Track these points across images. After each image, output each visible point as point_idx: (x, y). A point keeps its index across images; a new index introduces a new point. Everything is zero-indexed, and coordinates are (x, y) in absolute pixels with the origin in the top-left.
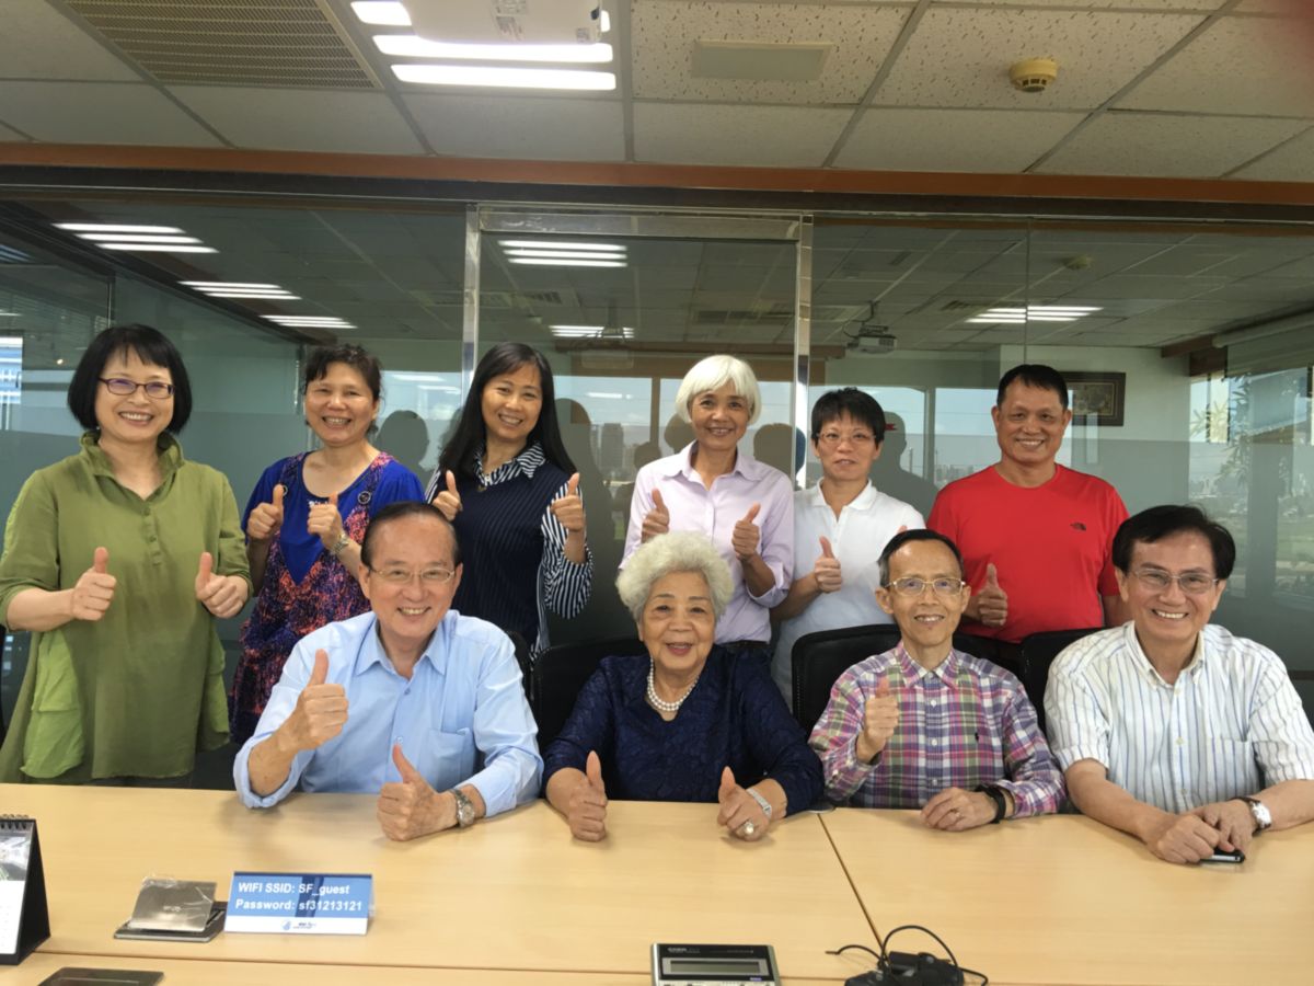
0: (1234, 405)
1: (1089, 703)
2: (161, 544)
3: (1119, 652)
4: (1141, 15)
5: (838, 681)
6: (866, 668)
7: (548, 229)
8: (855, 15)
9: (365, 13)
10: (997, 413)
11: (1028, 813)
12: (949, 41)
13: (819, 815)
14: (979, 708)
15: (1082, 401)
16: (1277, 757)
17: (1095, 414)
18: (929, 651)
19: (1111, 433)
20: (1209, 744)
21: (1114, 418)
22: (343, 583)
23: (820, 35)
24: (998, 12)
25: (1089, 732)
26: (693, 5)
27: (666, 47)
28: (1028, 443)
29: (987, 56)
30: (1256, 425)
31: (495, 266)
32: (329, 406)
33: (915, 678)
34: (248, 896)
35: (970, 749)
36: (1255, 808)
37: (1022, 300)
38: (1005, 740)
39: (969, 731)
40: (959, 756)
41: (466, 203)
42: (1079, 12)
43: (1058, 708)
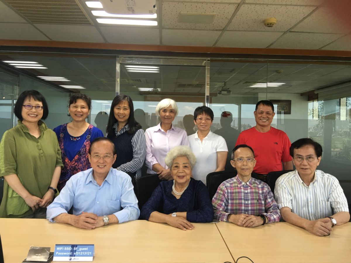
0: (320, 108)
1: (287, 192)
2: (43, 151)
3: (294, 178)
4: (299, 7)
5: (220, 186)
6: (228, 182)
7: (139, 63)
8: (223, 6)
9: (89, 4)
10: (255, 113)
11: (272, 222)
12: (248, 13)
13: (215, 223)
14: (258, 193)
15: (280, 108)
16: (337, 206)
17: (283, 111)
18: (245, 178)
19: (288, 116)
20: (318, 202)
21: (288, 112)
22: (85, 161)
23: (213, 11)
24: (261, 6)
25: (286, 200)
26: (179, 3)
27: (171, 14)
28: (263, 120)
29: (258, 17)
30: (326, 114)
31: (124, 73)
32: (77, 111)
33: (241, 185)
34: (59, 251)
35: (256, 204)
36: (332, 220)
37: (266, 81)
38: (265, 202)
39: (256, 199)
40: (253, 206)
41: (116, 56)
42: (283, 6)
43: (278, 193)
